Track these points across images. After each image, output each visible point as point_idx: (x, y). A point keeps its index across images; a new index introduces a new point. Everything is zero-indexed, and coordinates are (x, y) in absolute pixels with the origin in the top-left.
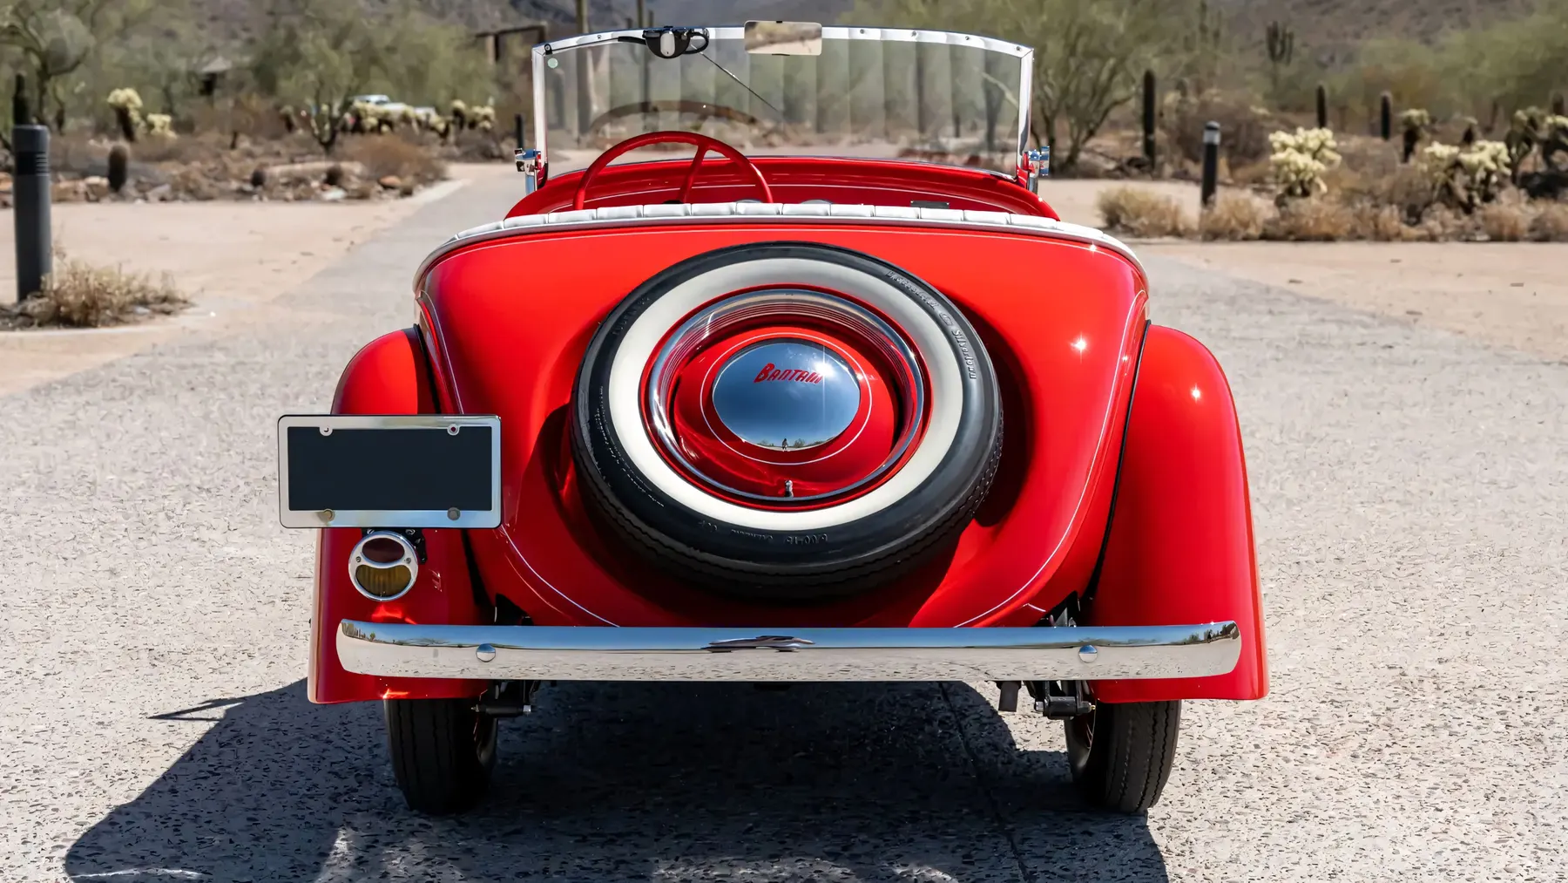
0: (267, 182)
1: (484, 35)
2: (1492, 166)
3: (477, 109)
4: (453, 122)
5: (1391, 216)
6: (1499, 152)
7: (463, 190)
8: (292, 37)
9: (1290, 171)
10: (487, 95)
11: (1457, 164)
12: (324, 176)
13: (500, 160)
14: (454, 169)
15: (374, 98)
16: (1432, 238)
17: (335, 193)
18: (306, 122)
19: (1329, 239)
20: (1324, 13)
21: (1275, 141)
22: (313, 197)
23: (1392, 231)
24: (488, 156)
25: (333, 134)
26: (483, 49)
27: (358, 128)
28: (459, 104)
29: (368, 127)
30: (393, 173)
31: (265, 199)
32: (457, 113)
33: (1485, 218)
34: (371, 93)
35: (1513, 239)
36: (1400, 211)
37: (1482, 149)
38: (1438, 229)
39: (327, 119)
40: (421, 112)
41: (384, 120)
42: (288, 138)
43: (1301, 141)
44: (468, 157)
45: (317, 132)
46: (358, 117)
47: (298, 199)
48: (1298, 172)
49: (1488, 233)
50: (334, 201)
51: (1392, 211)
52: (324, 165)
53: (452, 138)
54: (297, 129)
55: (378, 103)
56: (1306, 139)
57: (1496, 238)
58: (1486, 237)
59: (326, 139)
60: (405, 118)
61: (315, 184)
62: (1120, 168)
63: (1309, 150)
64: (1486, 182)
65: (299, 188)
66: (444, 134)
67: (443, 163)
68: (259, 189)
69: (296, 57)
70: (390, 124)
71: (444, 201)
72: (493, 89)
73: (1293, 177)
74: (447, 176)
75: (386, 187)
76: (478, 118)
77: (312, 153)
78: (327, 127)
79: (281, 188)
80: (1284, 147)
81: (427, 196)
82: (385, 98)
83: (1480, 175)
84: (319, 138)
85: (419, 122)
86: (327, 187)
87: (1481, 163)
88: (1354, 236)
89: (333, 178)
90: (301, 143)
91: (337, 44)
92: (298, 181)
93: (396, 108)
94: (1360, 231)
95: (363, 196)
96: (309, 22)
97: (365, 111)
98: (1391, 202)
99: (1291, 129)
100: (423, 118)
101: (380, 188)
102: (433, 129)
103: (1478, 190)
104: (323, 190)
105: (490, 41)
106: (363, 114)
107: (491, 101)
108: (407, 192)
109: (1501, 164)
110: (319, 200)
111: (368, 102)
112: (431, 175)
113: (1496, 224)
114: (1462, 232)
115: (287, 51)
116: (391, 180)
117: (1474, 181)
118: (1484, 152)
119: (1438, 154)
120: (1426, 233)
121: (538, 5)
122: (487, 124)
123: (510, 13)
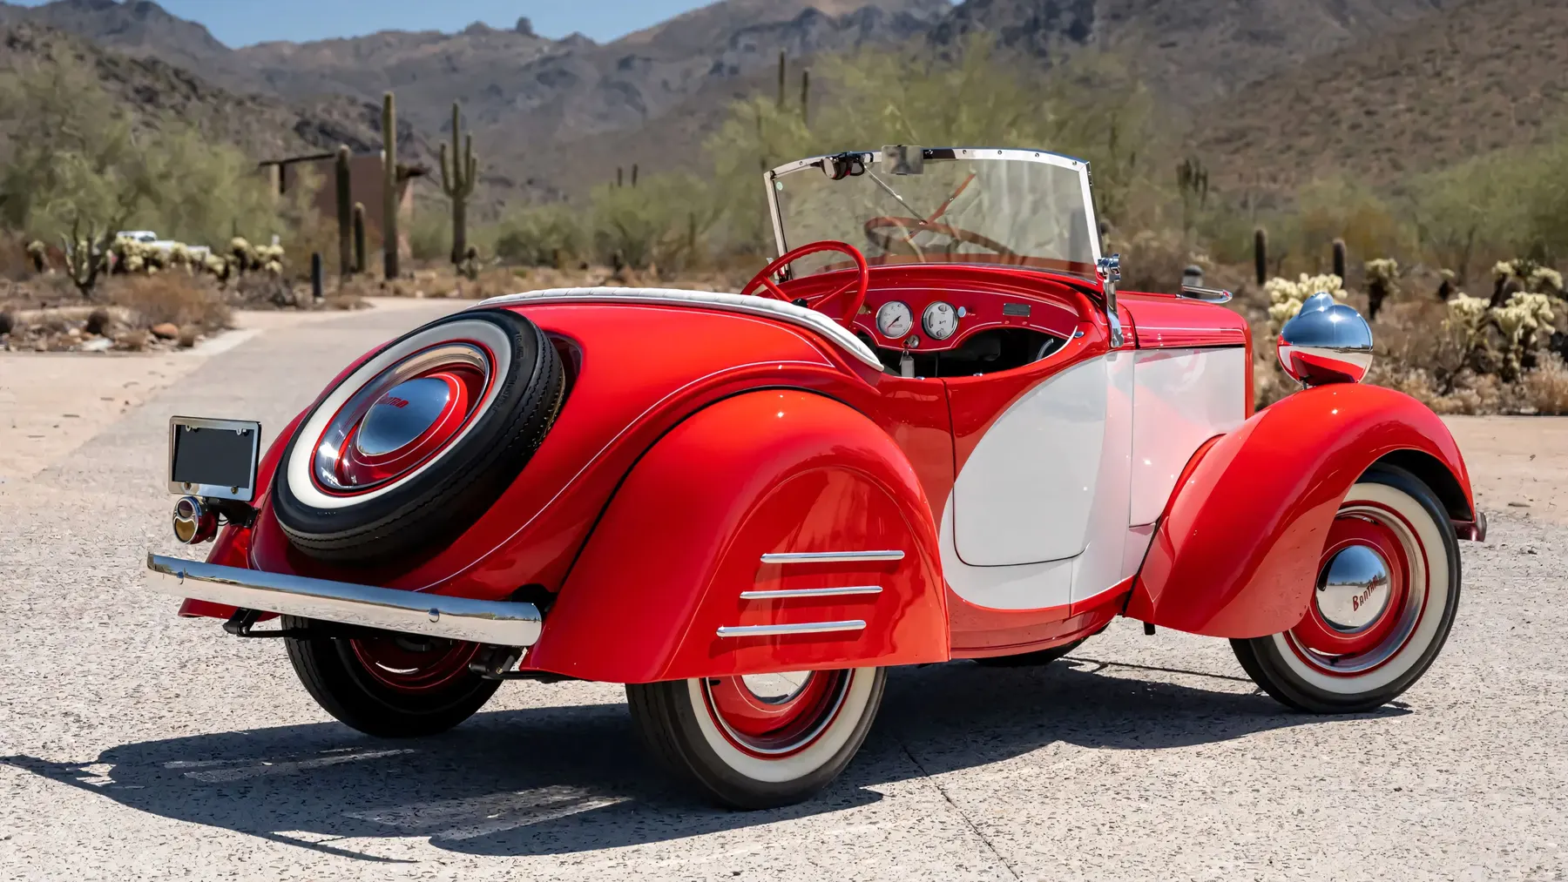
0: (15, 329)
1: (268, 164)
2: (1533, 323)
3: (261, 249)
4: (234, 263)
5: (1418, 382)
6: (1540, 306)
7: (254, 341)
8: (45, 160)
10: (272, 232)
11: (1489, 320)
12: (85, 323)
13: (293, 308)
14: (242, 317)
15: (140, 234)
16: (1468, 411)
17: (101, 343)
18: (60, 260)
20: (1236, 151)
21: (1273, 289)
22: (72, 348)
24: (279, 303)
25: (93, 275)
26: (268, 177)
27: (121, 268)
28: (241, 242)
29: (132, 267)
30: (168, 320)
31: (13, 349)
32: (238, 252)
33: (1532, 386)
34: (136, 227)
36: (1428, 376)
37: (1519, 302)
38: (1475, 400)
39: (85, 257)
40: (195, 251)
41: (151, 260)
42: (37, 278)
43: (1305, 289)
44: (254, 303)
45: (72, 271)
46: (122, 255)
47: (53, 349)
49: (1535, 404)
50: (99, 352)
51: (1419, 376)
52: (84, 310)
53: (234, 281)
54: (47, 268)
55: (143, 240)
56: (1312, 287)
57: (1545, 410)
58: (1532, 410)
59: (83, 280)
60: (177, 257)
61: (74, 332)
64: (1524, 341)
65: (53, 337)
66: (224, 276)
67: (227, 309)
68: (6, 336)
69: (52, 181)
70: (159, 264)
71: (229, 355)
72: (280, 225)
74: (234, 324)
75: (160, 336)
76: (263, 259)
77: (69, 296)
78: (85, 265)
79: (32, 336)
80: (1285, 297)
81: (210, 347)
82: (151, 234)
83: (1519, 333)
84: (75, 278)
85: (193, 262)
86: (88, 335)
87: (1519, 319)
89: (96, 326)
90: (56, 285)
91: (100, 169)
92: (53, 328)
93: (166, 247)
95: (133, 347)
96: (65, 140)
97: (130, 248)
98: (1416, 366)
99: (1292, 275)
100: (198, 258)
101: (152, 337)
102: (211, 270)
103: (1516, 352)
104: (85, 339)
105: (275, 169)
106: (126, 250)
107: (276, 239)
108: (187, 344)
109: (1542, 320)
110: (79, 351)
111: (132, 238)
112: (214, 323)
113: (1543, 395)
114: (1503, 403)
115: (41, 174)
116: (166, 328)
117: (1510, 341)
118: (1523, 306)
119: (1466, 308)
120: (1460, 403)
121: (328, 132)
122: (275, 265)
123: (297, 142)
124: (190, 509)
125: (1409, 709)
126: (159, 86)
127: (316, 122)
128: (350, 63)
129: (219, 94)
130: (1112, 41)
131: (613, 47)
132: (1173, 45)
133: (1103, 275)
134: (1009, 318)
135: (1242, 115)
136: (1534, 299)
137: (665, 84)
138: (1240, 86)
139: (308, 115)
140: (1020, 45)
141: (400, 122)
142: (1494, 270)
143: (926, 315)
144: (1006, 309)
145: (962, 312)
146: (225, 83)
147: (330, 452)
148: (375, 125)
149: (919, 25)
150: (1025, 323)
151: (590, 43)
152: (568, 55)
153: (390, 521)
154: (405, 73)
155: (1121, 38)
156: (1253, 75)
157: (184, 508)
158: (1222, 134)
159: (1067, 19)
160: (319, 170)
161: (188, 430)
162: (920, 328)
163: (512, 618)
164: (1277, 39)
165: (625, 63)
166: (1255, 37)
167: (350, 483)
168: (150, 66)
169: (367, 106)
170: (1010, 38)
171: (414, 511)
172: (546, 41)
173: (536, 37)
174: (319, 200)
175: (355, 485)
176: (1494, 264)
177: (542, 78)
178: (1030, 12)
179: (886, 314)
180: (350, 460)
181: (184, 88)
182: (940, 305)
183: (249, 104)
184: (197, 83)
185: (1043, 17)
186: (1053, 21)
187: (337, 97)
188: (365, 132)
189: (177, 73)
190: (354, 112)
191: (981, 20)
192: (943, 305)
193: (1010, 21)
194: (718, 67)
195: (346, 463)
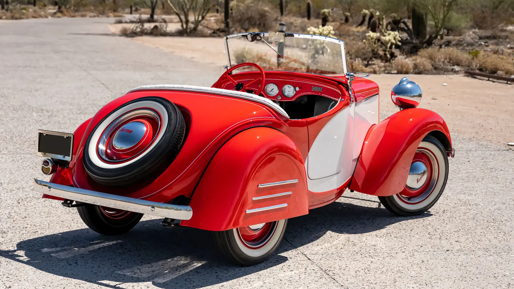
2: (394, 41)
5: (358, 63)
6: (396, 36)
9: (317, 43)
11: (379, 41)
16: (375, 72)
21: (310, 31)
33: (396, 64)
35: (407, 73)
36: (362, 61)
37: (389, 34)
43: (321, 31)
48: (320, 44)
51: (359, 61)
57: (400, 72)
62: (214, 33)
64: (391, 47)
73: (319, 46)
83: (389, 45)
87: (390, 40)
98: (357, 57)
99: (317, 26)
103: (388, 51)
109: (397, 41)
113: (400, 67)
114: (386, 70)
117: (386, 48)
118: (391, 36)
119: (372, 36)
120: (372, 70)
124: (48, 163)
125: (431, 213)
133: (348, 79)
134: (314, 92)
136: (394, 33)
142: (362, 12)
143: (283, 89)
144: (313, 88)
145: (297, 89)
147: (102, 147)
150: (320, 93)
153: (131, 174)
157: (46, 163)
161: (45, 135)
162: (281, 93)
163: (180, 210)
167: (113, 159)
171: (140, 171)
175: (115, 160)
176: (362, 11)
179: (268, 87)
180: (110, 150)
182: (288, 85)
192: (290, 86)
195: (109, 151)
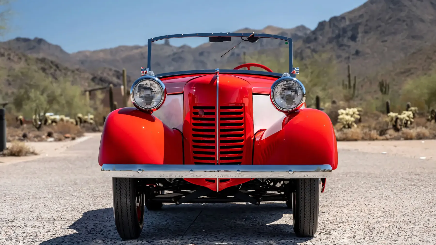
0: (28, 136)
1: (85, 91)
2: (408, 119)
3: (86, 117)
4: (78, 121)
5: (374, 133)
6: (410, 114)
7: (90, 139)
8: (26, 92)
9: (344, 121)
10: (88, 112)
11: (397, 119)
13: (98, 132)
16: (387, 139)
17: (51, 139)
19: (356, 140)
22: (44, 140)
23: (375, 138)
25: (41, 125)
26: (85, 96)
27: (46, 123)
28: (80, 115)
29: (49, 123)
30: (68, 133)
32: (79, 118)
34: (50, 112)
35: (411, 139)
36: (377, 132)
37: (405, 114)
41: (54, 121)
44: (87, 131)
45: (35, 124)
46: (46, 120)
47: (39, 141)
48: (346, 121)
49: (404, 137)
50: (51, 142)
54: (25, 124)
55: (51, 115)
56: (349, 112)
57: (406, 139)
58: (403, 139)
59: (38, 126)
60: (62, 120)
63: (350, 115)
64: (406, 123)
65: (39, 138)
68: (26, 138)
69: (29, 98)
71: (86, 141)
72: (92, 110)
73: (345, 123)
74: (84, 135)
75: (67, 137)
76: (87, 119)
78: (38, 122)
79: (33, 138)
80: (342, 114)
81: (79, 140)
83: (404, 121)
84: (35, 126)
87: (404, 118)
88: (363, 139)
89: (49, 135)
91: (42, 94)
92: (37, 136)
93: (57, 117)
94: (365, 138)
95: (60, 140)
96: (31, 86)
98: (374, 129)
99: (345, 109)
101: (64, 138)
102: (72, 123)
103: (404, 125)
104: (47, 138)
105: (88, 93)
106: (47, 118)
108: (73, 139)
109: (411, 118)
110: (46, 141)
111: (49, 115)
112: (79, 134)
115: (25, 96)
116: (68, 135)
119: (392, 116)
121: (102, 80)
122: (92, 121)
123: (92, 84)
126: (46, 67)
127: (98, 77)
128: (109, 57)
129: (66, 69)
130: (365, 40)
131: (197, 48)
132: (386, 41)
135: (409, 64)
137: (215, 60)
138: (409, 54)
139: (96, 75)
140: (334, 43)
141: (127, 76)
146: (67, 65)
148: (118, 78)
149: (300, 37)
151: (189, 48)
152: (182, 51)
154: (128, 60)
155: (368, 39)
156: (413, 51)
158: (403, 70)
159: (350, 34)
160: (103, 92)
164: (420, 38)
165: (201, 54)
166: (414, 37)
168: (43, 60)
169: (115, 71)
170: (330, 41)
172: (175, 47)
173: (171, 46)
174: (103, 102)
177: (173, 60)
178: (337, 32)
181: (54, 68)
183: (77, 72)
184: (59, 66)
185: (341, 33)
186: (345, 35)
187: (105, 68)
188: (115, 80)
189: (52, 62)
190: (111, 73)
191: (321, 35)
193: (330, 35)
194: (233, 54)
